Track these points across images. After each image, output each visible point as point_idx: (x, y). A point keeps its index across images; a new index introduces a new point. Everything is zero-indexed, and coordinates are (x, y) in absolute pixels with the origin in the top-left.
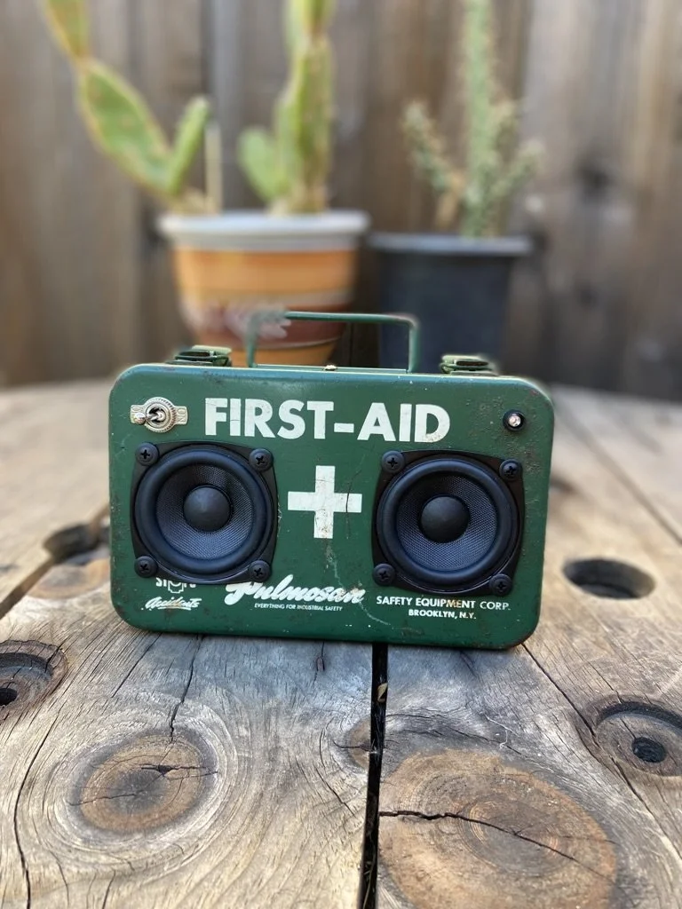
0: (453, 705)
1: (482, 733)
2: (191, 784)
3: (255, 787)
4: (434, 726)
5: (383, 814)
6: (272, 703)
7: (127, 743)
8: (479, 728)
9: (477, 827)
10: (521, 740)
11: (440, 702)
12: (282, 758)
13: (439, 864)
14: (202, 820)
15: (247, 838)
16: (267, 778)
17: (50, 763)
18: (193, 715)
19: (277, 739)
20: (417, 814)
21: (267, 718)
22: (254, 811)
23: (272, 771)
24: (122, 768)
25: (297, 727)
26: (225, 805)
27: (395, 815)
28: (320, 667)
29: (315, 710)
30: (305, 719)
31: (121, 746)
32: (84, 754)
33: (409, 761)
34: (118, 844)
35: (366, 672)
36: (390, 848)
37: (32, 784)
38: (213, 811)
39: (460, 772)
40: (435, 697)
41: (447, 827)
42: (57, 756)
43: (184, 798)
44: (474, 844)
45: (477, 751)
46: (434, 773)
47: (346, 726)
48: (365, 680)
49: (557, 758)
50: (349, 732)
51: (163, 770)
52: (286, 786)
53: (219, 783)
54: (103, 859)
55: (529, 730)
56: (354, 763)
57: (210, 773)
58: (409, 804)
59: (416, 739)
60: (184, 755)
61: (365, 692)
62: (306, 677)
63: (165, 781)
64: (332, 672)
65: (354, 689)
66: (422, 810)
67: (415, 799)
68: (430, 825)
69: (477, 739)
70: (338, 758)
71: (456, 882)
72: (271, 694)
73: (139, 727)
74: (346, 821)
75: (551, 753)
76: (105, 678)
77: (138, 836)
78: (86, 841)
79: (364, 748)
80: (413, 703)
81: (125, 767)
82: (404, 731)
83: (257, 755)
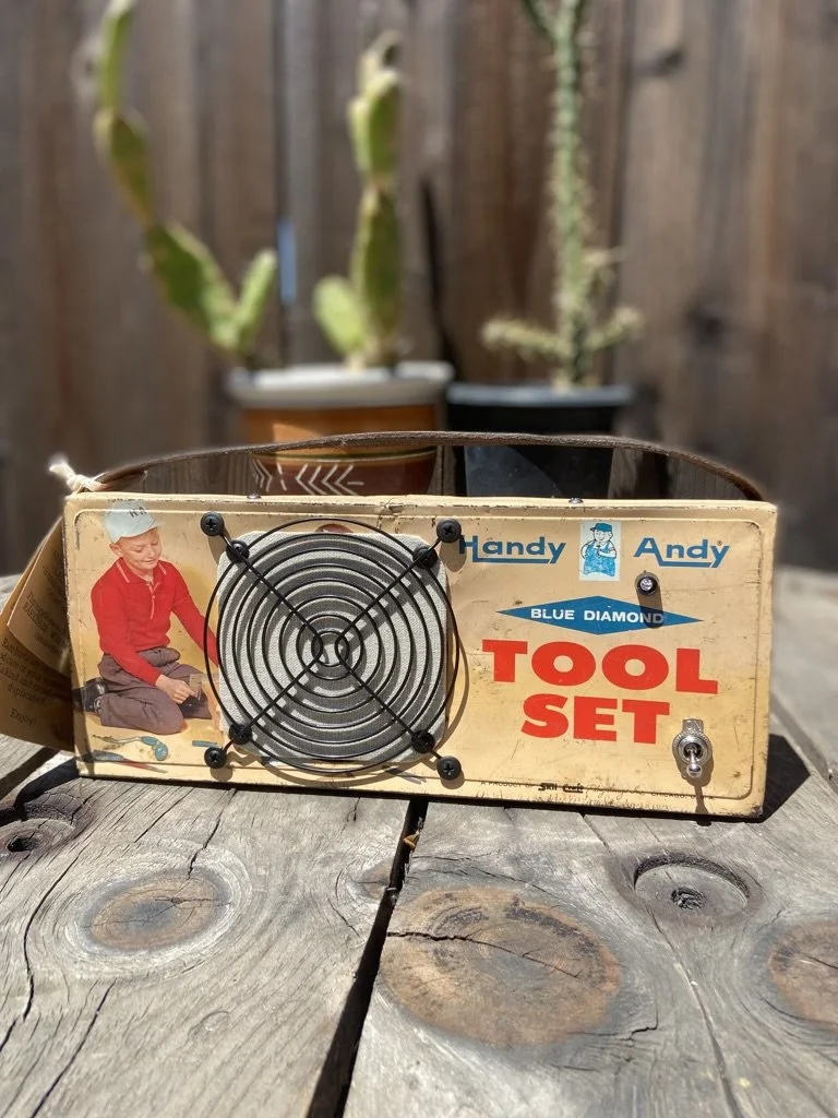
0: (486, 850)
1: (510, 874)
2: (204, 912)
3: (266, 914)
4: (462, 867)
5: (390, 935)
6: (295, 849)
7: (144, 880)
8: (509, 870)
9: (484, 948)
10: (549, 881)
11: (473, 847)
12: (297, 893)
13: (437, 975)
14: (208, 940)
15: (251, 954)
16: (278, 908)
17: (66, 894)
18: (215, 858)
19: (294, 877)
20: (425, 935)
21: (288, 860)
22: (261, 932)
23: (284, 903)
24: (134, 899)
25: (318, 868)
26: (233, 929)
27: (403, 936)
28: (351, 818)
29: (338, 854)
30: (326, 862)
31: (137, 883)
32: (100, 887)
33: (428, 893)
34: (122, 958)
35: (398, 822)
36: (391, 961)
37: (46, 911)
38: (219, 934)
39: (478, 904)
40: (469, 843)
41: (452, 947)
42: (74, 888)
43: (194, 922)
44: (478, 961)
45: (500, 887)
46: (451, 904)
47: (367, 867)
48: (395, 829)
49: (584, 896)
50: (368, 871)
51: (176, 901)
52: (296, 914)
53: (230, 913)
54: (107, 969)
55: (559, 873)
56: (369, 895)
57: (222, 905)
58: (419, 926)
59: (441, 878)
60: (199, 889)
61: (394, 839)
62: (336, 827)
63: (176, 911)
64: (362, 823)
65: (382, 836)
66: (431, 933)
67: (425, 923)
68: (437, 945)
69: (504, 877)
70: (352, 891)
71: (452, 990)
72: (296, 841)
73: (158, 867)
74: (349, 939)
75: (578, 892)
76: (129, 827)
77: (143, 953)
78: (92, 955)
79: (382, 883)
80: (443, 848)
81: (139, 899)
82: (429, 870)
83: (272, 890)
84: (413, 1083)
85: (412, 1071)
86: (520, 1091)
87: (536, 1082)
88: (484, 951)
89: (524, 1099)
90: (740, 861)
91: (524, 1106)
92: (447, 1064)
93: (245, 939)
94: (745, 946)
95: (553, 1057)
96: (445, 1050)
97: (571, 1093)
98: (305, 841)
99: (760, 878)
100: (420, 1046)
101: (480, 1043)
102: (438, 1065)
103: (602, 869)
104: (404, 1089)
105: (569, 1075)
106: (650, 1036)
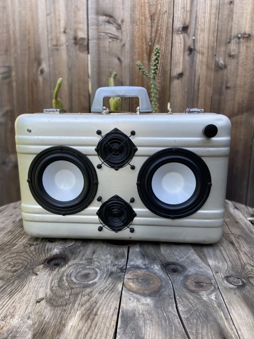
0: (140, 263)
2: (94, 275)
3: (105, 275)
4: (135, 267)
6: (108, 263)
8: (144, 267)
10: (151, 269)
11: (137, 263)
12: (109, 271)
13: (133, 284)
14: (96, 279)
15: (104, 282)
16: (107, 274)
18: (94, 266)
19: (109, 268)
21: (107, 266)
22: (105, 278)
23: (108, 273)
25: (112, 267)
26: (100, 278)
27: (127, 279)
29: (116, 264)
32: (75, 272)
33: (130, 272)
38: (98, 278)
39: (139, 273)
40: (137, 262)
41: (135, 280)
42: (71, 272)
43: (93, 277)
44: (139, 282)
45: (142, 270)
46: (134, 273)
49: (156, 271)
50: (122, 267)
51: (89, 274)
52: (110, 275)
53: (99, 275)
55: (152, 267)
56: (122, 272)
57: (97, 274)
58: (129, 277)
59: (132, 269)
60: (92, 271)
61: (125, 261)
62: (114, 259)
63: (90, 275)
64: (119, 259)
66: (131, 278)
68: (132, 280)
69: (143, 268)
70: (119, 271)
71: (135, 286)
72: (108, 262)
75: (155, 270)
76: (76, 260)
77: (87, 282)
79: (124, 270)
80: (132, 263)
81: (83, 273)
82: (130, 267)
83: (105, 271)
84: (130, 299)
85: (130, 298)
86: (145, 300)
87: (147, 298)
88: (140, 280)
89: (146, 301)
90: (183, 264)
91: (146, 302)
92: (135, 297)
93: (103, 279)
94: (182, 278)
95: (150, 295)
96: (134, 295)
97: (152, 300)
98: (109, 262)
99: (186, 267)
100: (131, 294)
101: (140, 294)
102: (134, 297)
103: (160, 266)
104: (129, 300)
105: (152, 297)
106: (164, 292)
